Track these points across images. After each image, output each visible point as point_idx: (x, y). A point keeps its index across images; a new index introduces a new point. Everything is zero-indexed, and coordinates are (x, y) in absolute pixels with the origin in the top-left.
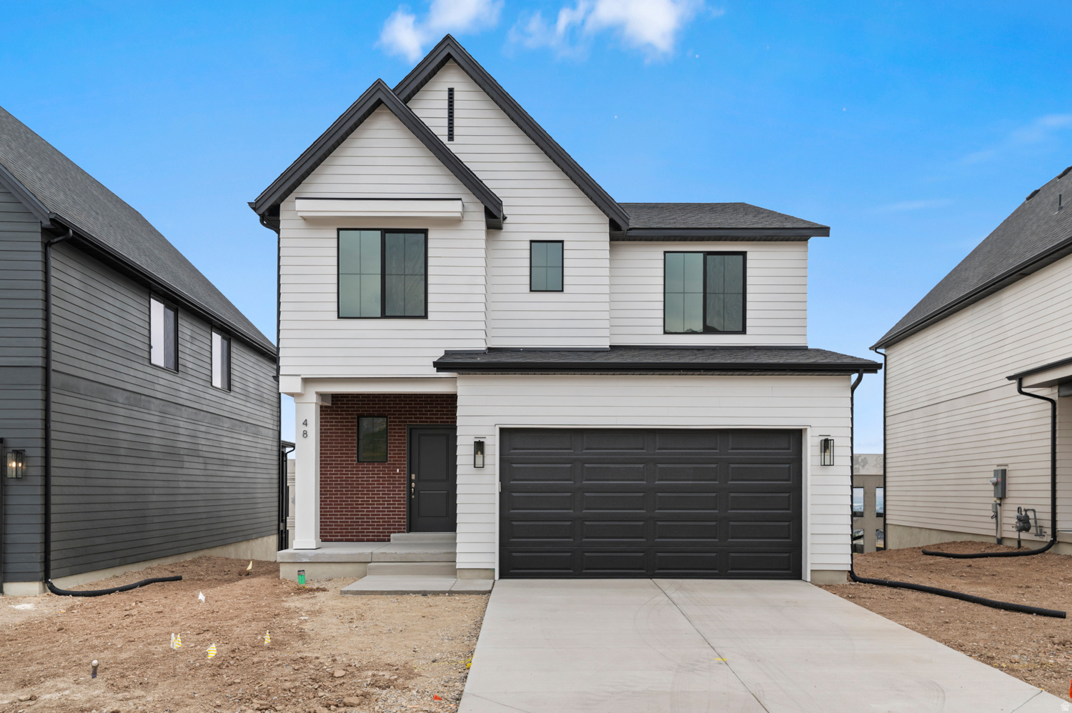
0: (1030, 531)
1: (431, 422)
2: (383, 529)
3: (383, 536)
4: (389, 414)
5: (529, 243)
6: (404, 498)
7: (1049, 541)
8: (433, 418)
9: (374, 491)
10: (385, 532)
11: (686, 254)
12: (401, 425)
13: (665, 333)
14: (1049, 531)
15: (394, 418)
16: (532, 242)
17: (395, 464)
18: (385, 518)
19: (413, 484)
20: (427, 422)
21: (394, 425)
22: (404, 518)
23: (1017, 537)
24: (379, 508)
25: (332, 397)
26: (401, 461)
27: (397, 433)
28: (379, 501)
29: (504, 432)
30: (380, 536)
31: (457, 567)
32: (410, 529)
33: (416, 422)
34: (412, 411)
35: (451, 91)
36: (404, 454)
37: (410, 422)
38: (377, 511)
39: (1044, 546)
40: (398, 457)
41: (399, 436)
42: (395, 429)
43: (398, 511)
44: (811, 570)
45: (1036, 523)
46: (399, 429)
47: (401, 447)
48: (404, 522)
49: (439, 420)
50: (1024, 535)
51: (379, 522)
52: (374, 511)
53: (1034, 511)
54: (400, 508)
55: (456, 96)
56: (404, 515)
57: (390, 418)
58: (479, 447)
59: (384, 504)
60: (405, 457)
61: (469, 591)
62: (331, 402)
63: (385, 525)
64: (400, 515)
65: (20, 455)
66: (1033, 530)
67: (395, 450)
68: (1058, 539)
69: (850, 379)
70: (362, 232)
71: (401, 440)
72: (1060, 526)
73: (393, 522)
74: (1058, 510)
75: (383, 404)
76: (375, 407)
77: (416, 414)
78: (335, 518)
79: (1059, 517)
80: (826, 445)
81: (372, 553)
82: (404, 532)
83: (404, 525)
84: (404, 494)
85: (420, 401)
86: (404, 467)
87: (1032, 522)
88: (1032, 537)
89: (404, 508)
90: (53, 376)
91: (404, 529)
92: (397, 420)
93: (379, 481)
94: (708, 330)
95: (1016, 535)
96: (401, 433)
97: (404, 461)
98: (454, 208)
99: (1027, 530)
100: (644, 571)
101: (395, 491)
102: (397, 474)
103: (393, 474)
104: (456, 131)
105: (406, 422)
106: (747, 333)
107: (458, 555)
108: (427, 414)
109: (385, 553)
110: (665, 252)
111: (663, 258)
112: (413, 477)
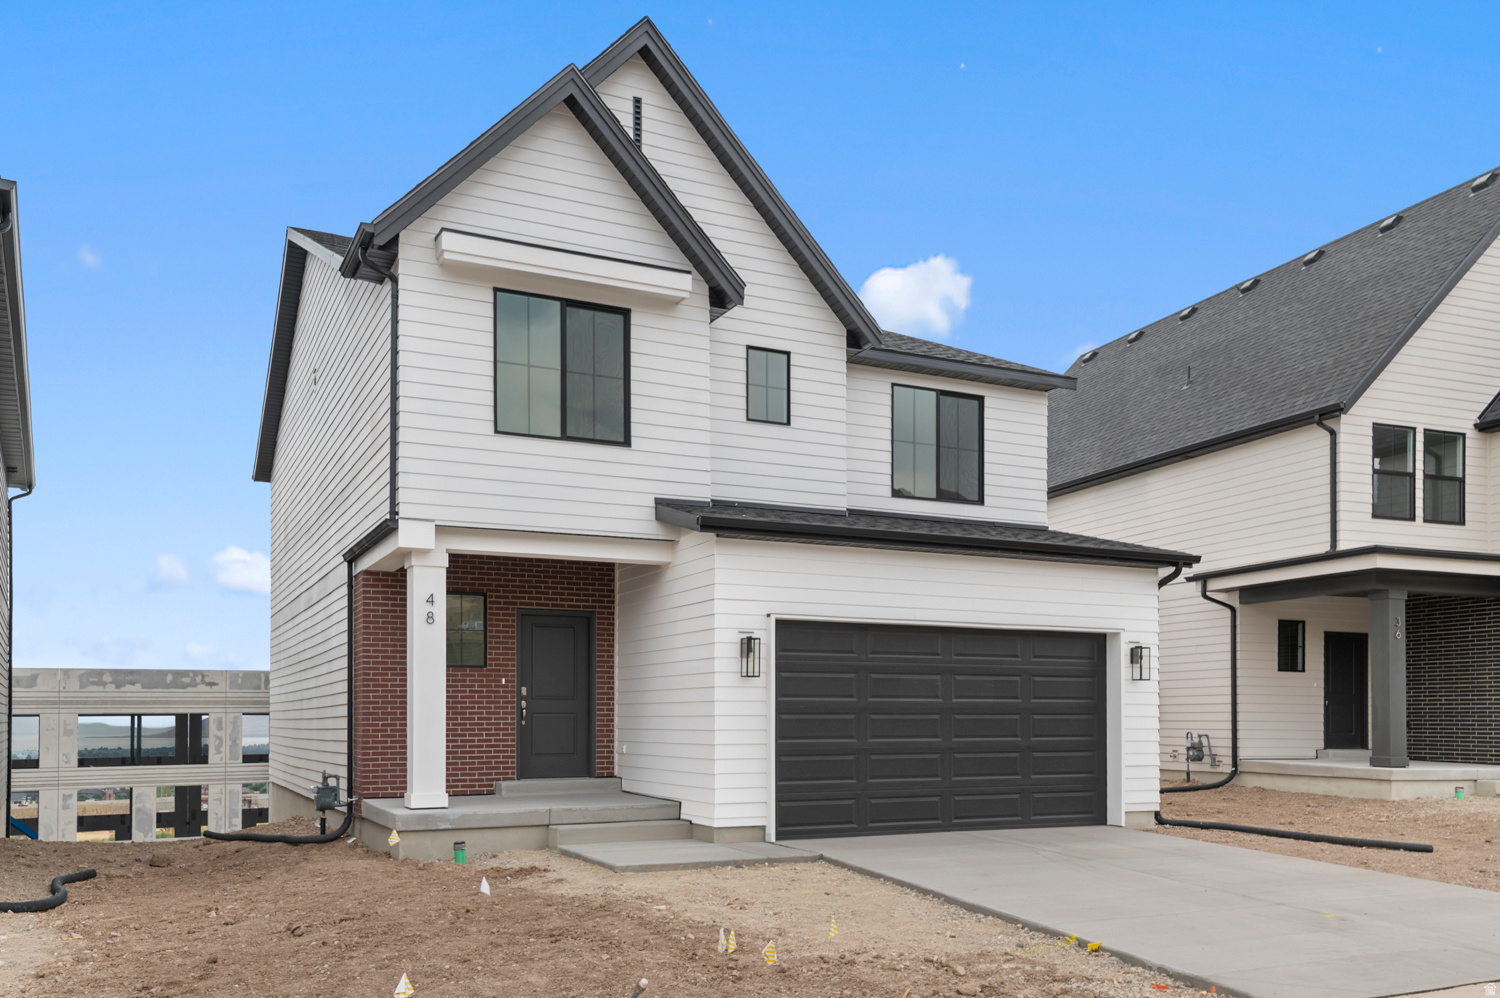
0: (1204, 761)
1: (553, 605)
2: (479, 775)
3: (480, 786)
4: (489, 591)
5: (744, 349)
6: (513, 724)
7: (1229, 771)
8: (556, 599)
9: (465, 713)
10: (482, 780)
11: (915, 390)
12: (508, 609)
13: (894, 495)
14: (1229, 761)
15: (496, 597)
16: (749, 347)
17: (499, 670)
18: (482, 757)
19: (523, 702)
20: (547, 605)
21: (497, 609)
22: (512, 757)
23: (1186, 769)
24: (473, 741)
26: (508, 665)
27: (502, 620)
28: (474, 730)
29: (783, 625)
30: (474, 786)
31: (705, 827)
32: (523, 774)
33: (532, 604)
34: (524, 587)
35: (637, 102)
36: (513, 654)
37: (521, 604)
38: (470, 747)
39: (1225, 777)
40: (504, 660)
41: (504, 626)
42: (499, 614)
43: (504, 746)
44: (1125, 812)
45: (1210, 751)
46: (504, 615)
47: (507, 643)
48: (513, 763)
49: (566, 603)
50: (1194, 767)
51: (474, 763)
52: (465, 747)
53: (1207, 736)
54: (507, 740)
55: (645, 111)
56: (512, 751)
57: (491, 597)
58: (748, 645)
59: (482, 735)
60: (513, 660)
63: (482, 769)
64: (507, 751)
66: (1207, 760)
67: (498, 648)
68: (1240, 769)
69: (1157, 573)
70: (531, 298)
71: (508, 632)
72: (1242, 753)
73: (496, 763)
74: (1240, 735)
75: (479, 574)
76: (466, 579)
77: (531, 593)
78: (383, 759)
79: (1240, 744)
80: (1135, 653)
81: (550, 810)
82: (513, 779)
83: (512, 768)
84: (512, 719)
85: (537, 571)
86: (513, 676)
87: (1206, 751)
88: (1208, 768)
89: (513, 740)
91: (513, 773)
92: (502, 600)
93: (473, 697)
94: (943, 496)
95: (1184, 767)
96: (507, 621)
97: (513, 665)
98: (683, 285)
99: (1199, 759)
100: (940, 822)
101: (499, 713)
102: (503, 686)
103: (496, 686)
105: (516, 604)
106: (988, 504)
108: (548, 593)
109: (570, 809)
110: (893, 385)
111: (890, 392)
112: (524, 690)
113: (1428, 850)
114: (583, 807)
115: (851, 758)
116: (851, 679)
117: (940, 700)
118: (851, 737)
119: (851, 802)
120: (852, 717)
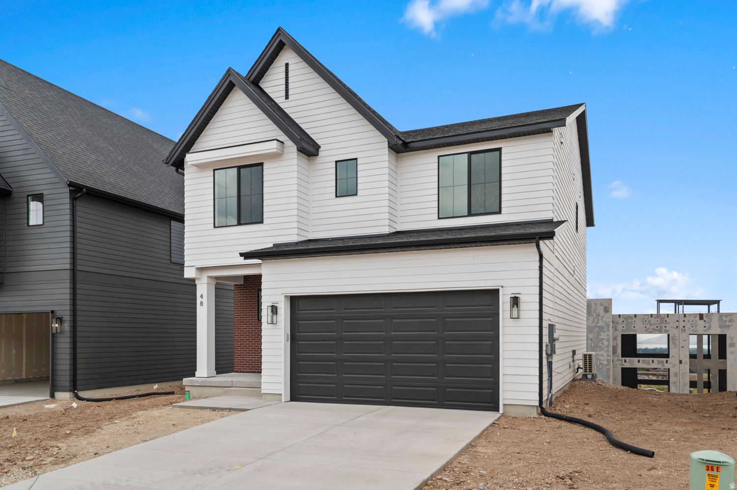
5: (334, 163)
11: (455, 156)
13: (439, 218)
16: (336, 162)
25: (244, 278)
29: (294, 299)
31: (262, 392)
35: (287, 65)
44: (504, 405)
55: (291, 67)
61: (241, 409)
62: (243, 282)
65: (60, 320)
70: (227, 169)
80: (515, 301)
90: (78, 274)
94: (470, 214)
98: (273, 146)
104: (290, 92)
106: (502, 212)
107: (262, 384)
109: (239, 381)
110: (439, 157)
111: (437, 161)
113: (650, 455)
114: (244, 380)
115: (334, 363)
116: (333, 323)
117: (384, 333)
118: (334, 353)
119: (334, 386)
120: (334, 342)
